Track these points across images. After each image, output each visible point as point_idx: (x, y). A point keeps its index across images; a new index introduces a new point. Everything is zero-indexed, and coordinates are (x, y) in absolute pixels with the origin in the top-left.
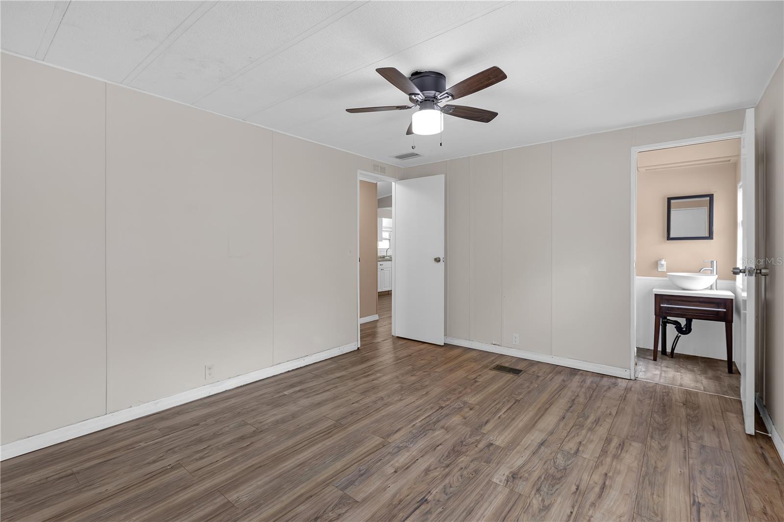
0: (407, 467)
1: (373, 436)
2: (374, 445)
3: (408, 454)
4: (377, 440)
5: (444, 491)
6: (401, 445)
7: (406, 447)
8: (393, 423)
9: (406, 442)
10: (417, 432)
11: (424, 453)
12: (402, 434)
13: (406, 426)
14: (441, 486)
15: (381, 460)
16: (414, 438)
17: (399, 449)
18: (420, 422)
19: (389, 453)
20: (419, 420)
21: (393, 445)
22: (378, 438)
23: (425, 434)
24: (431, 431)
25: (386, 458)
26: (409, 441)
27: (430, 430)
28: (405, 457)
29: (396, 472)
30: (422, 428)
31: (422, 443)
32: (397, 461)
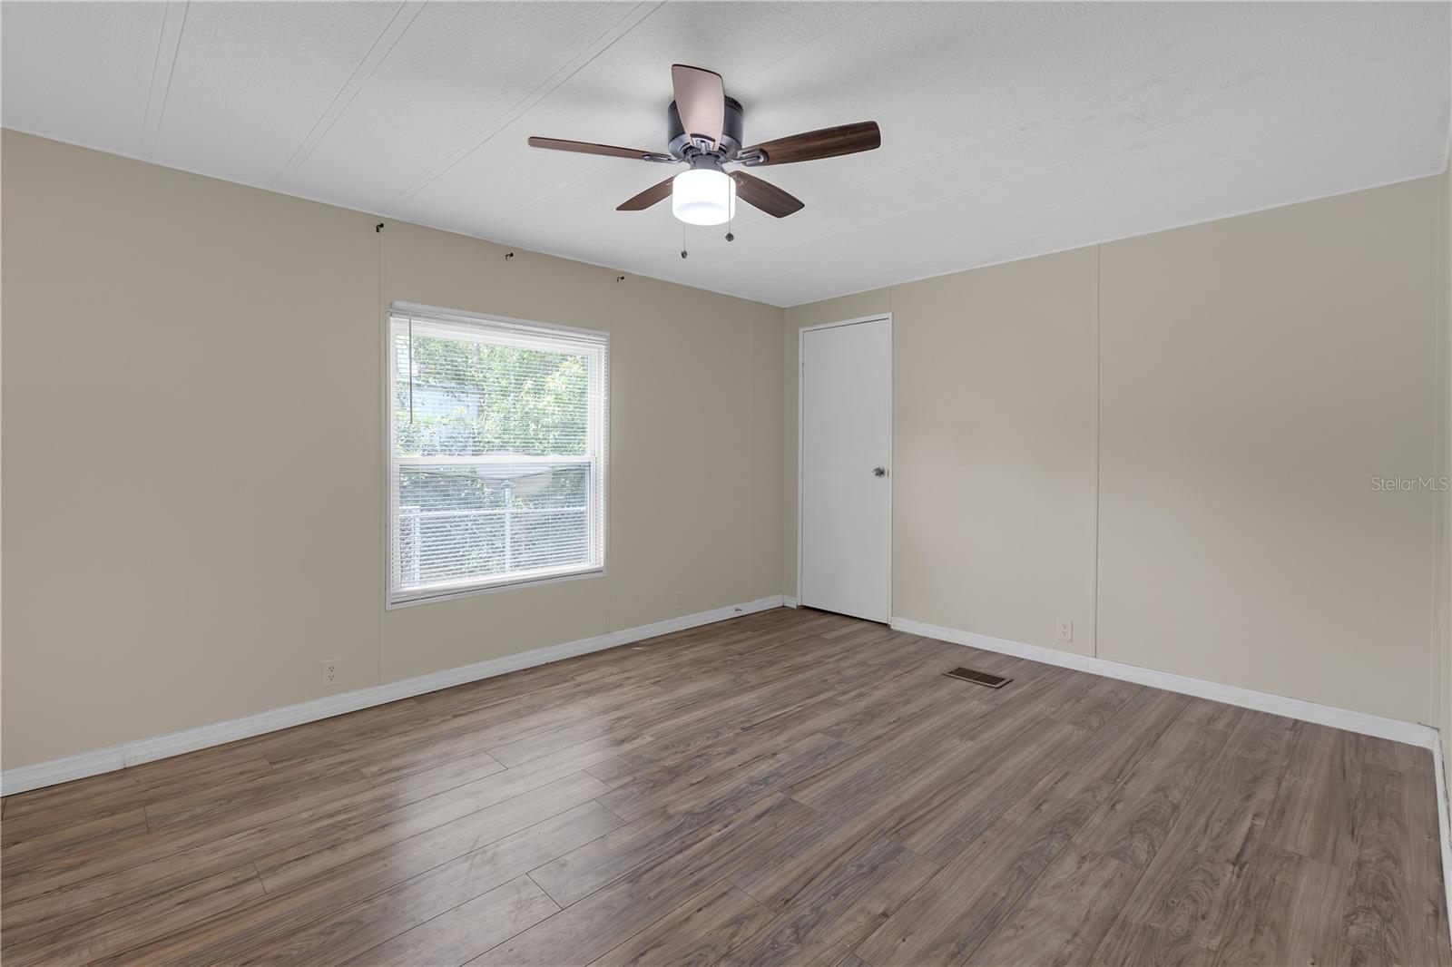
0: (759, 758)
1: (812, 806)
2: (809, 790)
3: (752, 774)
4: (804, 797)
5: (719, 734)
6: (762, 787)
7: (752, 784)
8: (772, 833)
9: (751, 792)
10: (726, 809)
11: (728, 774)
12: (755, 806)
13: (743, 826)
14: (719, 738)
15: (796, 769)
16: (735, 799)
17: (765, 781)
18: (710, 835)
19: (782, 776)
20: (710, 839)
21: (775, 788)
22: (802, 802)
23: (713, 805)
24: (698, 810)
25: (787, 770)
26: (746, 793)
27: (698, 814)
28: (756, 771)
29: (775, 754)
30: (712, 818)
31: (724, 788)
32: (771, 765)
